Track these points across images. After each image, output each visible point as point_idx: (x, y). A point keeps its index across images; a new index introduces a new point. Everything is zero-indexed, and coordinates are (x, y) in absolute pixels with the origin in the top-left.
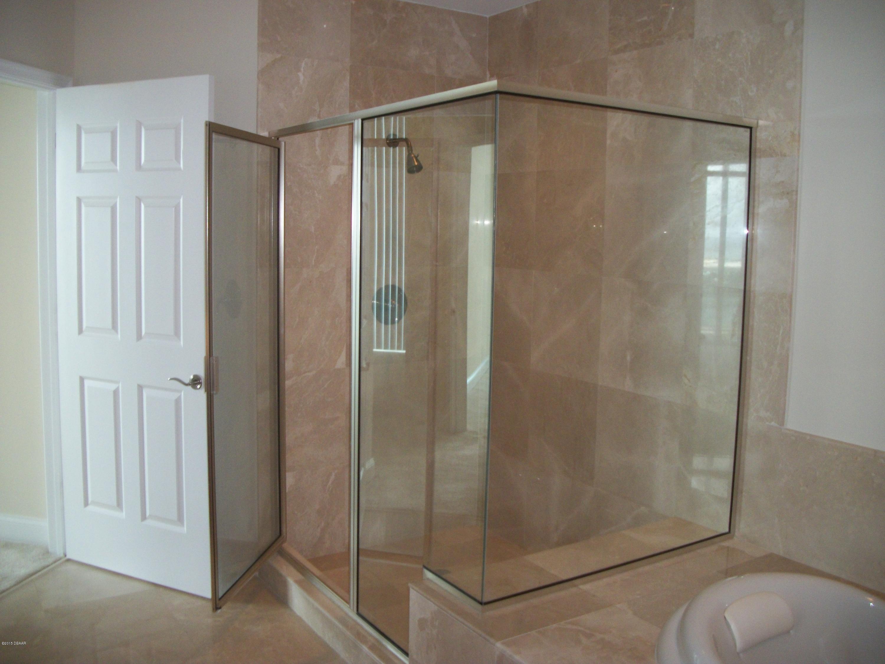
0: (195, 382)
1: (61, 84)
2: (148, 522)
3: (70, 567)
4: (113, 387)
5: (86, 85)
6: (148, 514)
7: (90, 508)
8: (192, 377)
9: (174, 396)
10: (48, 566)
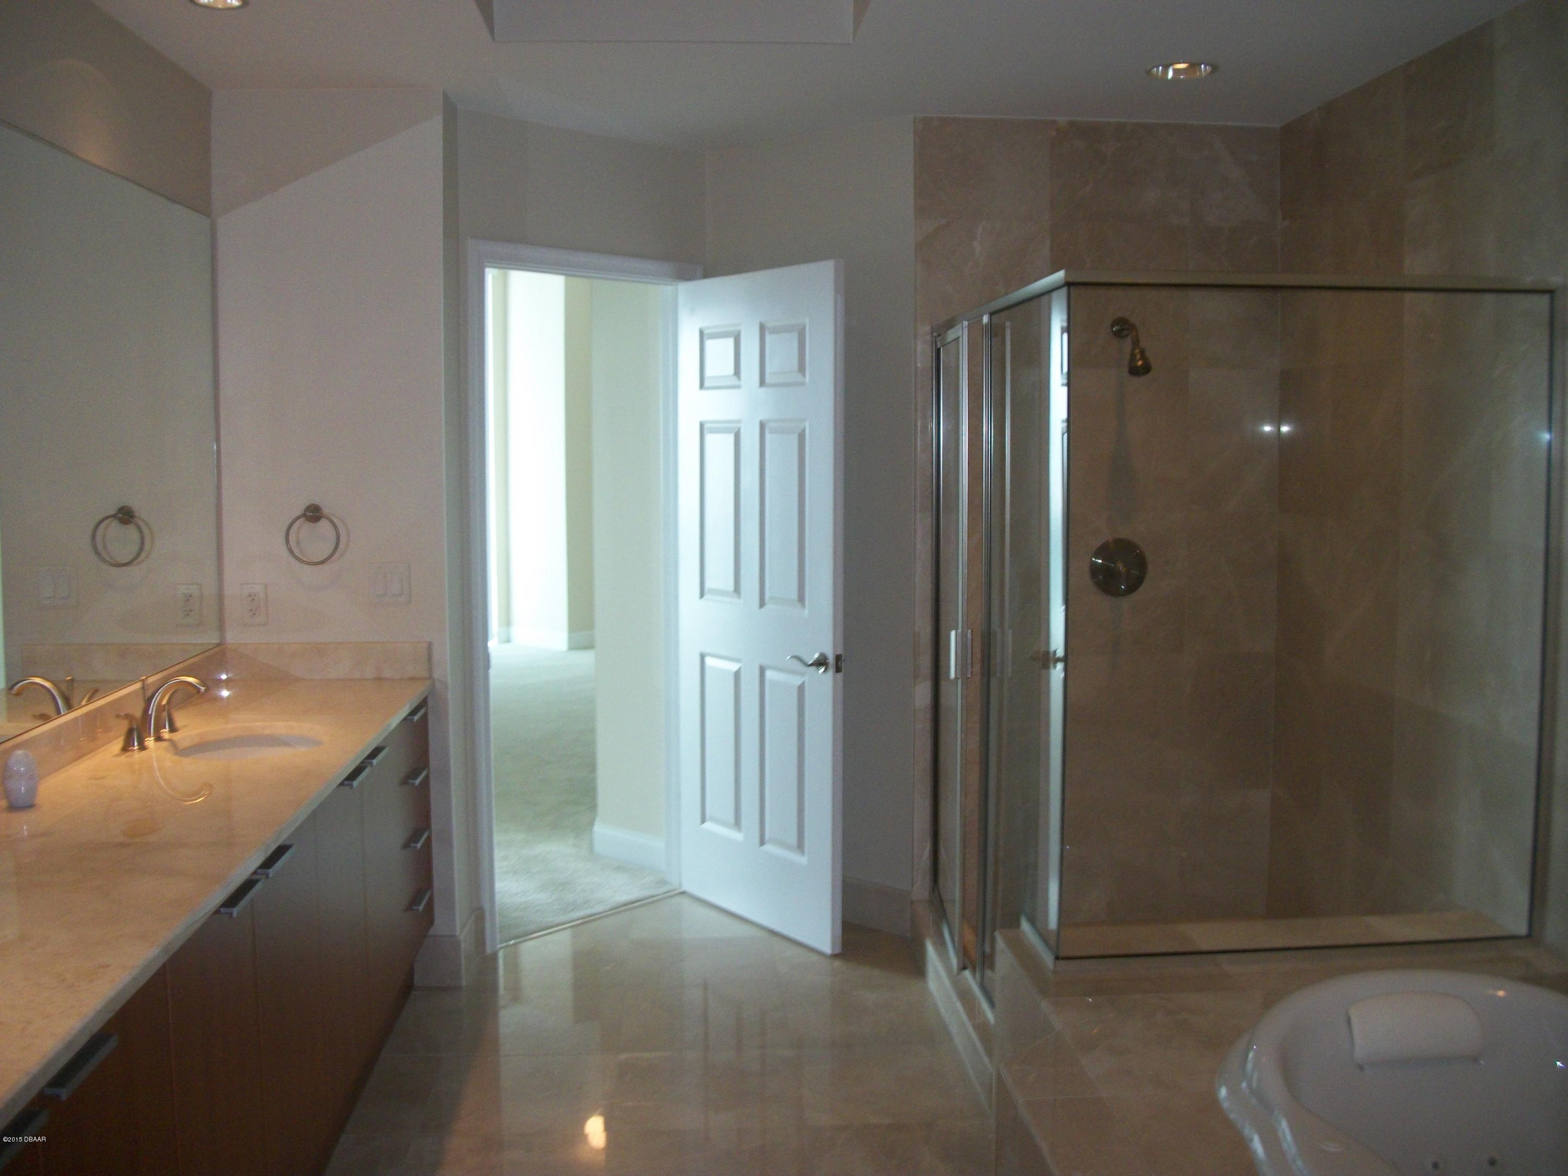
0: (821, 662)
1: (684, 276)
2: (769, 848)
3: (684, 902)
4: (734, 667)
5: (694, 279)
6: (767, 837)
7: (708, 825)
8: (816, 656)
9: (797, 681)
10: (658, 895)
